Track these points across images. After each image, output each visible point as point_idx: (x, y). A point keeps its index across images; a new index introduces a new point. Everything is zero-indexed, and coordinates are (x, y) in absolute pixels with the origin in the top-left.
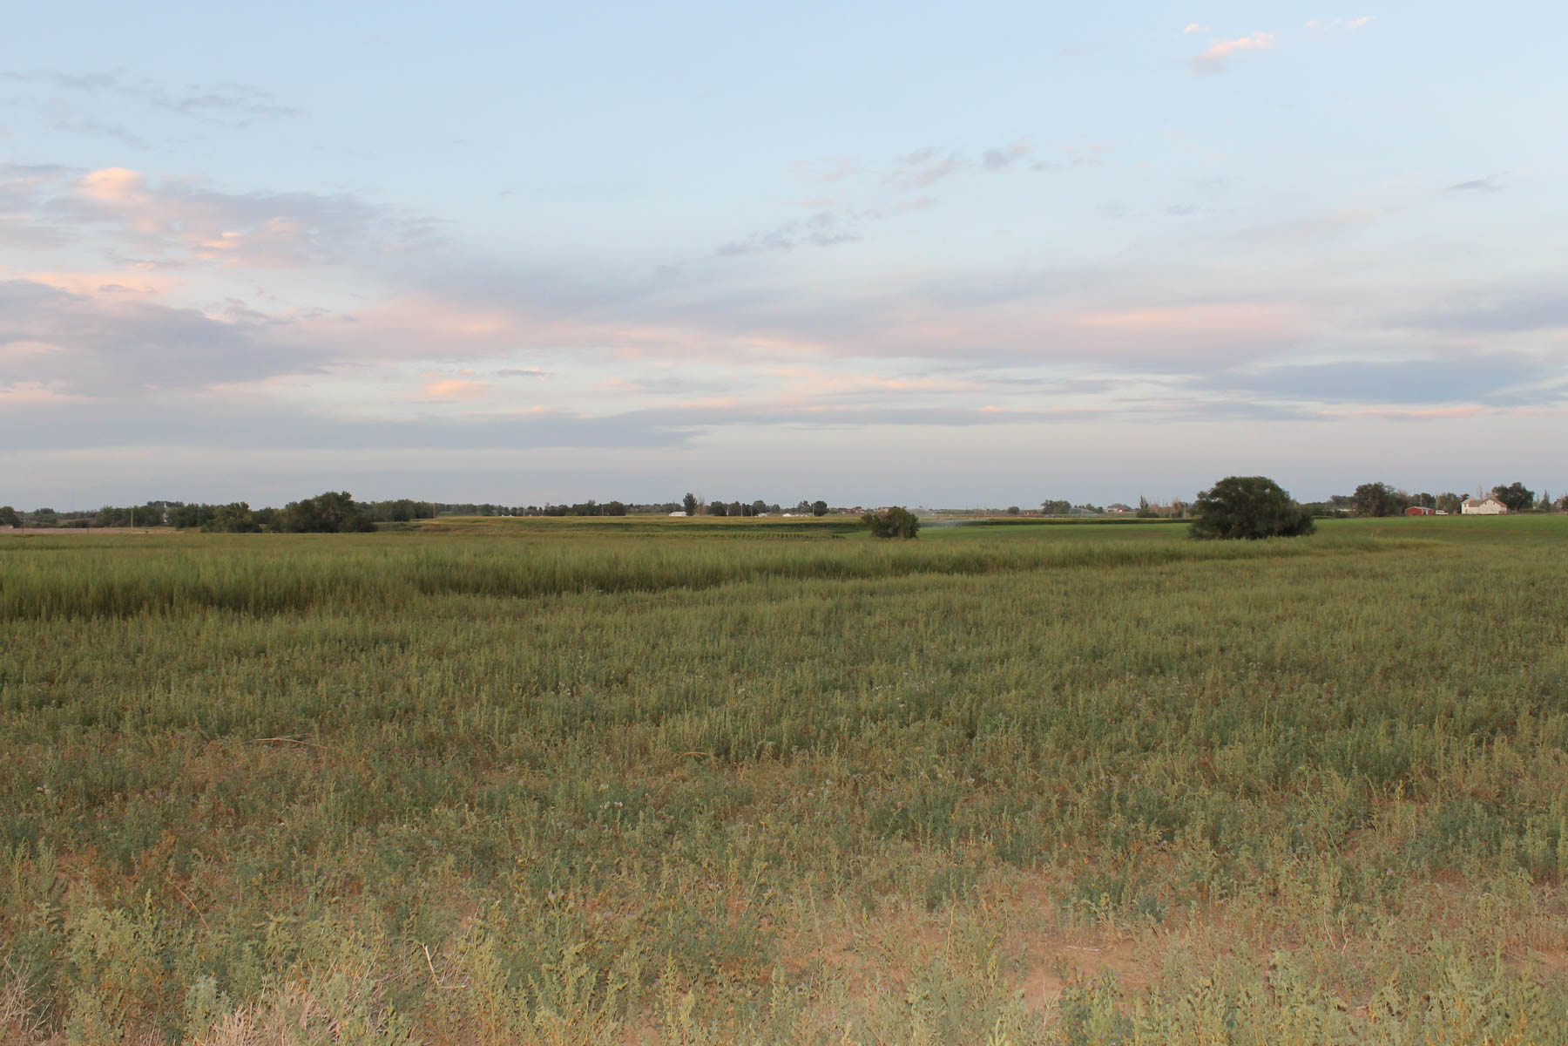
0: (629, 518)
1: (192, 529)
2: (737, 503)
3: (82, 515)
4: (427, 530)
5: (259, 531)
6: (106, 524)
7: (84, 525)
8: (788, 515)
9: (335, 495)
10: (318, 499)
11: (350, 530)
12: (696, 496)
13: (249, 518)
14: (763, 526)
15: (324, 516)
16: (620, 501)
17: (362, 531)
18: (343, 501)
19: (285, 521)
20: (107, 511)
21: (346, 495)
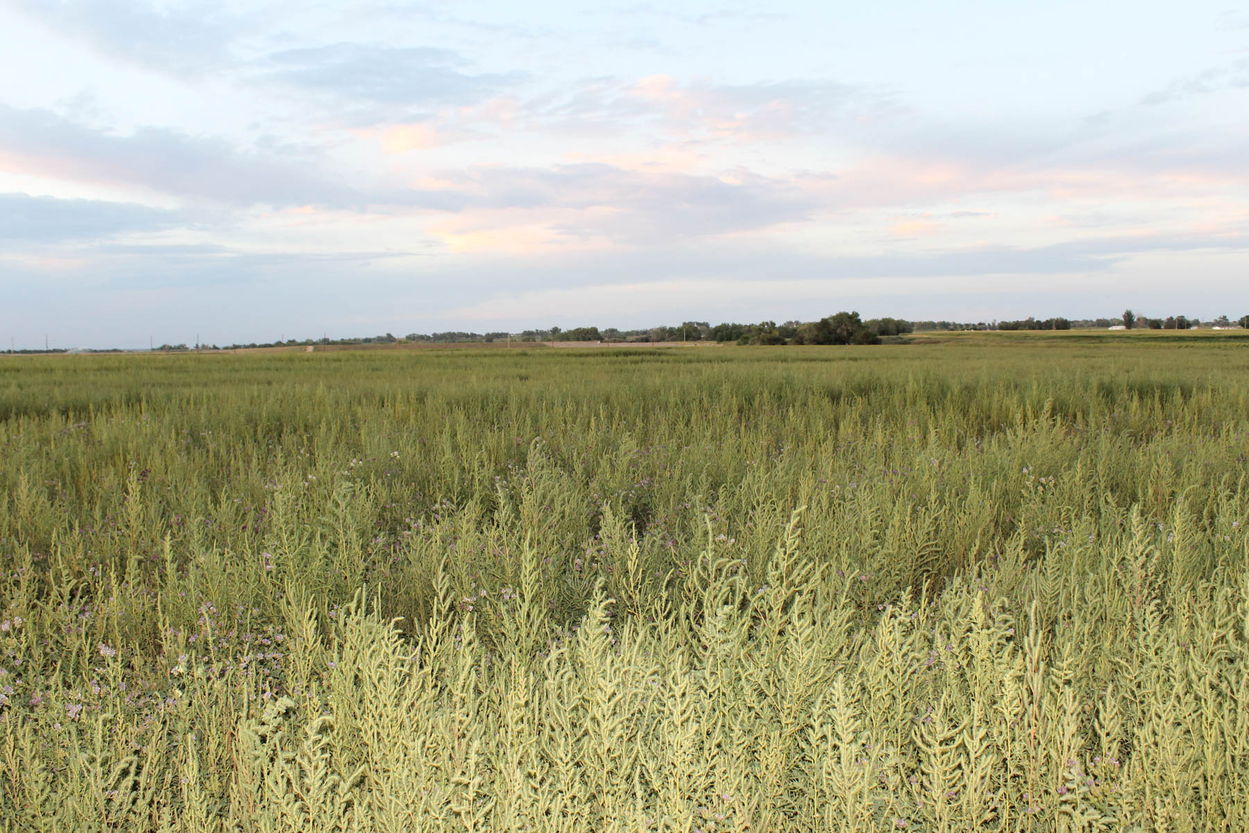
0: (1072, 332)
1: (729, 343)
2: (1171, 318)
3: (645, 332)
4: (920, 343)
5: (785, 343)
6: (662, 339)
7: (647, 340)
8: (1217, 328)
9: (846, 314)
10: (834, 318)
11: (860, 343)
12: (1134, 313)
13: (776, 334)
14: (1230, 337)
15: (838, 331)
16: (1065, 317)
17: (870, 343)
18: (853, 319)
19: (807, 336)
20: (663, 330)
21: (855, 315)
